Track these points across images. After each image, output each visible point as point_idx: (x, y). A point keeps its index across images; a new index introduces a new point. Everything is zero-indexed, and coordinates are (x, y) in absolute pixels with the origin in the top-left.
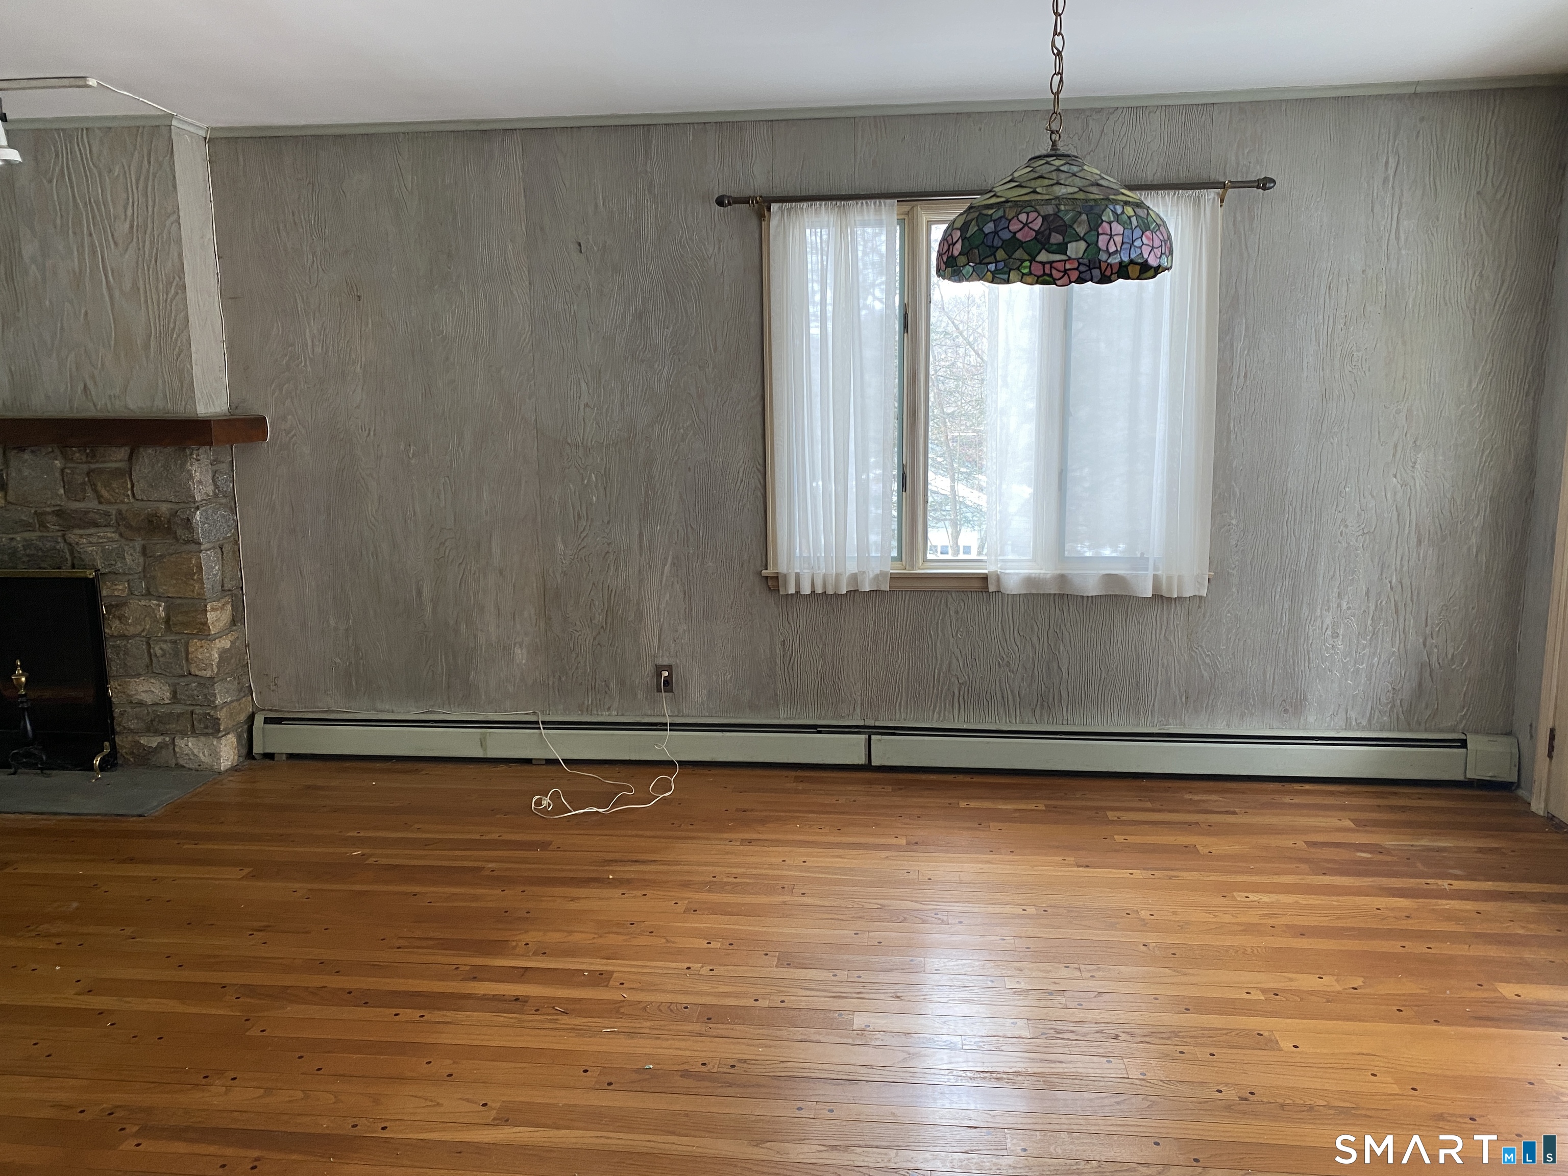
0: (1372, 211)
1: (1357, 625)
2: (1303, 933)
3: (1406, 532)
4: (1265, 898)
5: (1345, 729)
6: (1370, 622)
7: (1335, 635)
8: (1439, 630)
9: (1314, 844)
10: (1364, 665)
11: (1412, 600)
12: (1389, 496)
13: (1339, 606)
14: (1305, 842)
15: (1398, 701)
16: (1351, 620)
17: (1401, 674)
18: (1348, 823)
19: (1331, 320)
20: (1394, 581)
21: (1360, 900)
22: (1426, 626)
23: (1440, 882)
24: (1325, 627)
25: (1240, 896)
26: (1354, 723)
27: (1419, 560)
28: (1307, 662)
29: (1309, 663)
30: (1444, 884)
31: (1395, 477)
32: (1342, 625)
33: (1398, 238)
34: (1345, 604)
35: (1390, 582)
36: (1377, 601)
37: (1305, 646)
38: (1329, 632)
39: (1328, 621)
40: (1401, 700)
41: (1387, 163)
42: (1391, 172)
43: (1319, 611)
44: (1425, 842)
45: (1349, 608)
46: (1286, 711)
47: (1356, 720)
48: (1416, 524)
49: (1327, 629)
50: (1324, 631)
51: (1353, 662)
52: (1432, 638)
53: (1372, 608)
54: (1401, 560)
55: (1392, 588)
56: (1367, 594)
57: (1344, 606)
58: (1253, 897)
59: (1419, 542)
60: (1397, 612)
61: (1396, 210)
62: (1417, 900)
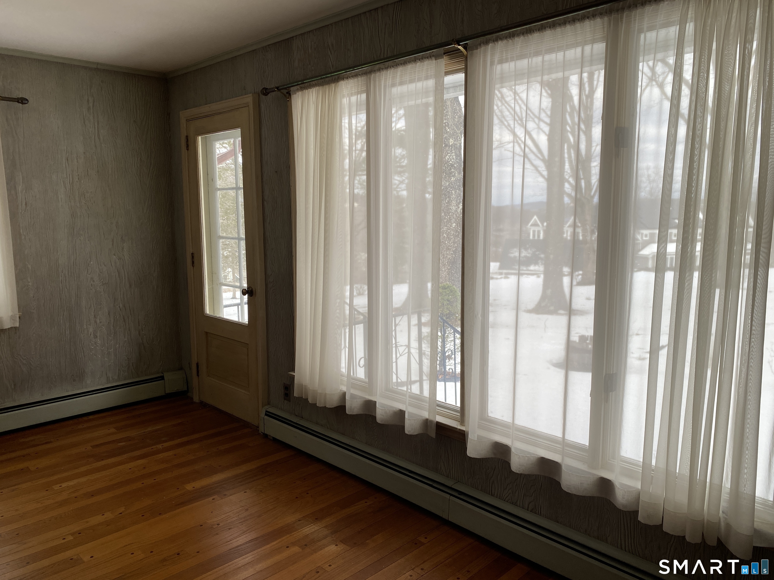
0: (84, 123)
1: (106, 330)
2: (92, 495)
3: (124, 282)
4: (71, 483)
5: (107, 383)
6: (112, 327)
7: (96, 337)
8: (145, 327)
9: (97, 446)
10: (112, 349)
11: (131, 314)
12: (113, 265)
13: (96, 322)
14: (91, 446)
15: (131, 364)
16: (102, 328)
17: (130, 351)
18: (113, 430)
19: (71, 176)
20: (121, 306)
21: (120, 468)
22: (139, 326)
23: (158, 446)
24: (90, 333)
25: (56, 487)
26: (111, 379)
27: (131, 294)
28: (82, 353)
29: (84, 353)
30: (160, 446)
31: (115, 255)
32: (98, 331)
33: (99, 138)
34: (98, 320)
35: (119, 307)
36: (114, 317)
37: (80, 345)
38: (92, 336)
39: (91, 330)
40: (132, 363)
41: (88, 101)
42: (91, 105)
43: (85, 326)
44: (150, 429)
45: (101, 322)
46: (74, 380)
47: (112, 377)
48: (128, 278)
49: (91, 334)
50: (89, 335)
51: (106, 349)
52: (143, 331)
53: (112, 321)
54: (123, 295)
55: (120, 310)
56: (109, 314)
57: (98, 321)
58: (64, 485)
59: (130, 286)
60: (124, 321)
61: (96, 124)
62: (148, 458)
